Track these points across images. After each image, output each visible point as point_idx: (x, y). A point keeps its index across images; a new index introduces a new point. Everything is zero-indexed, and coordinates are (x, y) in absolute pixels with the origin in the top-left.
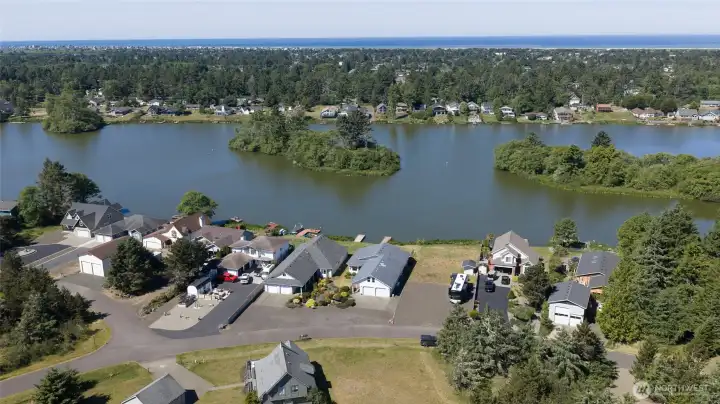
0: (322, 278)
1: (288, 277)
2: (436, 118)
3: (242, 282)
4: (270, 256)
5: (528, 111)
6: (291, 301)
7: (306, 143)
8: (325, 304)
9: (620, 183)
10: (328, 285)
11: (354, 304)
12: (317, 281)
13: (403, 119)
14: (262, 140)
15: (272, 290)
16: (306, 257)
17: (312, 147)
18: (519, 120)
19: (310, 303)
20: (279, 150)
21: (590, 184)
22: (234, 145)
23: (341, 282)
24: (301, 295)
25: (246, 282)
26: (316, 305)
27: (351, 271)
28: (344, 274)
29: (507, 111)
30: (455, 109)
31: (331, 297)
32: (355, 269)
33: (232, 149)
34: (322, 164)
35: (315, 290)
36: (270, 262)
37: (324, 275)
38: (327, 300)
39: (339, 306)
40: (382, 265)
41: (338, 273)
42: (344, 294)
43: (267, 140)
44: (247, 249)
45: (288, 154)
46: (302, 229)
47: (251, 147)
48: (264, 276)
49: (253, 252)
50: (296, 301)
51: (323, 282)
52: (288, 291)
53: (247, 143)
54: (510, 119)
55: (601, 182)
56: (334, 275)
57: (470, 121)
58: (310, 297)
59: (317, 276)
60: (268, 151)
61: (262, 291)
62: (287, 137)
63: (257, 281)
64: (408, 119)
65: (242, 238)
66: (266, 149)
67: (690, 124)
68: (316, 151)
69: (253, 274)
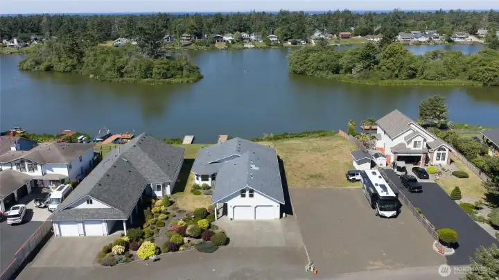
0: (156, 198)
1: (97, 204)
2: (217, 45)
3: (9, 221)
4: (62, 172)
5: (290, 38)
6: (109, 250)
7: (103, 56)
8: (174, 248)
9: (413, 76)
10: (169, 209)
11: (227, 241)
12: (150, 205)
13: (188, 47)
14: (55, 59)
15: (68, 231)
16: (125, 167)
17: (109, 58)
18: (284, 45)
19: (146, 249)
20: (74, 66)
21: (388, 78)
22: (25, 66)
23: (189, 202)
24: (123, 234)
25: (18, 220)
26: (158, 251)
27: (200, 182)
28: (188, 188)
29: (273, 38)
30: (230, 38)
31: (182, 231)
32: (205, 178)
33: (22, 70)
34: (122, 75)
35: (150, 221)
36: (63, 181)
37: (159, 194)
38: (175, 238)
39: (201, 248)
40: (254, 167)
41: (179, 187)
42: (203, 223)
43: (59, 58)
44: (20, 163)
45: (84, 71)
46: (109, 136)
47: (42, 67)
48: (53, 206)
49: (33, 168)
50: (117, 249)
51: (158, 205)
52: (99, 230)
53: (38, 63)
54: (277, 45)
55: (397, 76)
56: (173, 192)
57: (245, 46)
58: (142, 236)
59: (147, 198)
60: (62, 69)
61: (50, 234)
62: (81, 54)
63: (41, 216)
64: (193, 46)
65: (13, 149)
66: (60, 67)
67: (410, 44)
68: (114, 61)
69: (32, 205)
